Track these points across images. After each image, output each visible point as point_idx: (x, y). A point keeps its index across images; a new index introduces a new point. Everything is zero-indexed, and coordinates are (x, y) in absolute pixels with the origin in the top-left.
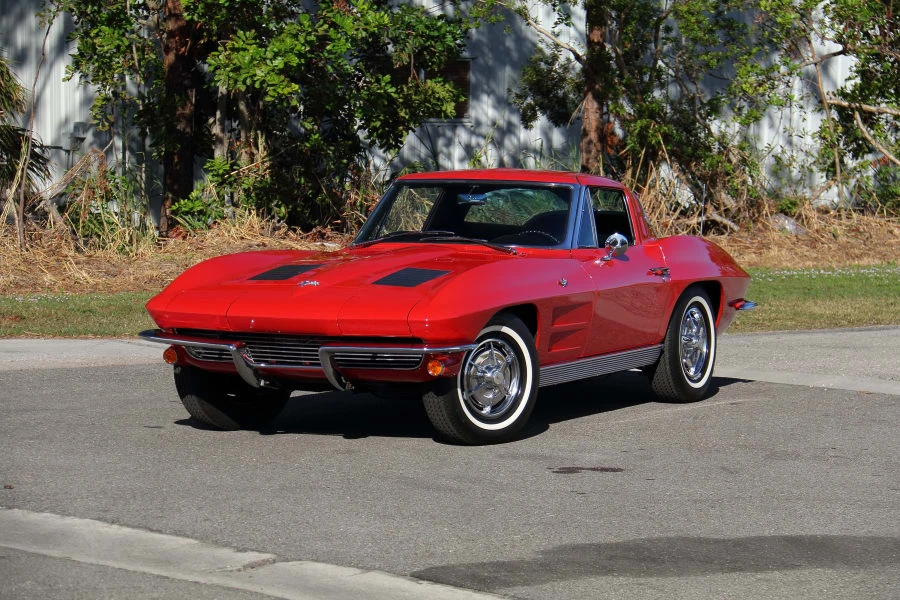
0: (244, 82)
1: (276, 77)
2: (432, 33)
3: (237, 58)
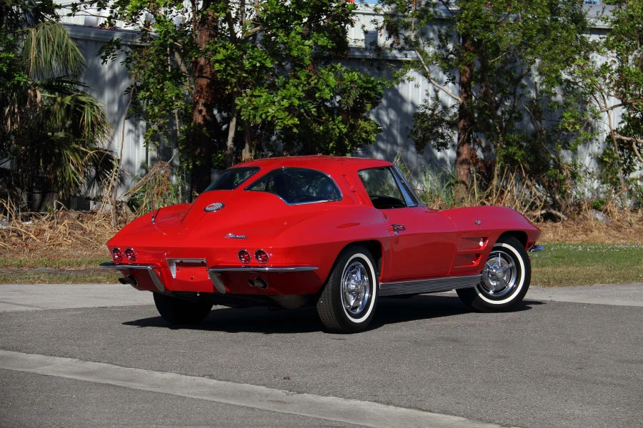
0: (261, 117)
1: (282, 113)
2: (368, 86)
3: (255, 101)
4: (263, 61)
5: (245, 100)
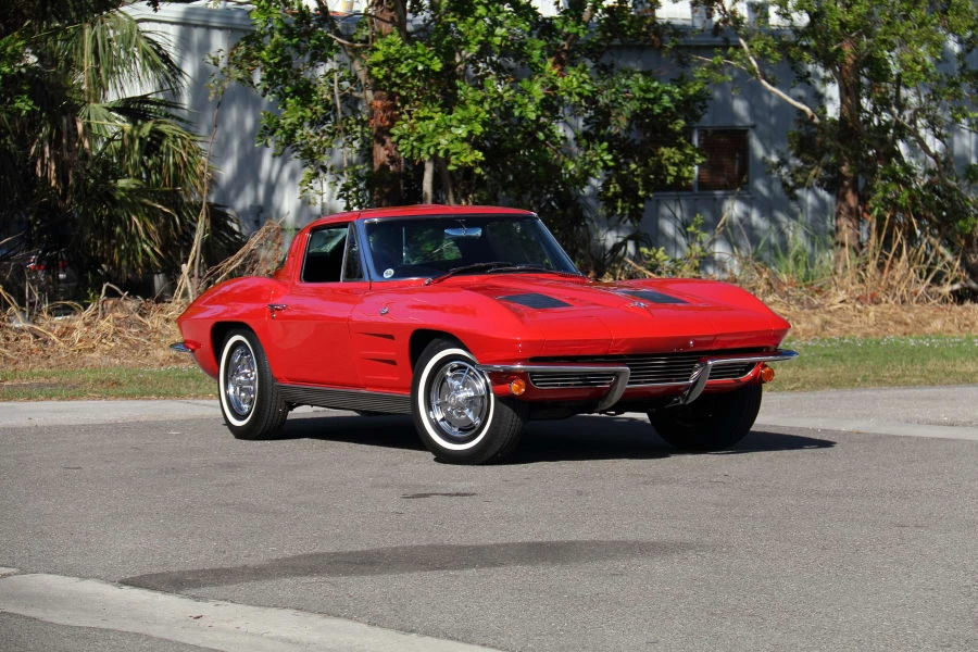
0: (428, 151)
1: (459, 145)
2: (647, 96)
3: (421, 127)
4: (427, 62)
5: (405, 126)
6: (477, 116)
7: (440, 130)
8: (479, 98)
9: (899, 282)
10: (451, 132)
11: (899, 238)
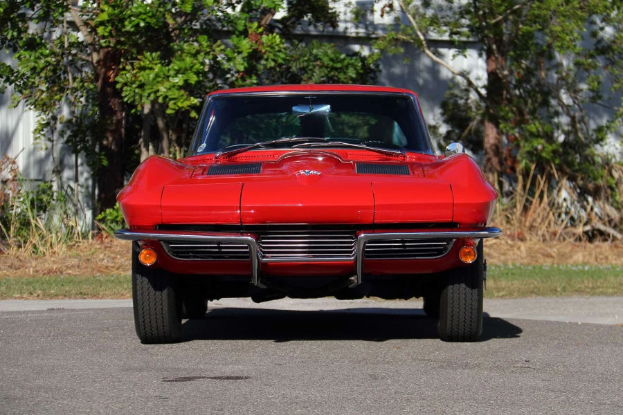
0: (149, 97)
1: (176, 92)
3: (143, 76)
4: (148, 20)
5: (128, 75)
6: (192, 67)
7: (160, 79)
8: (194, 51)
9: (540, 224)
10: (169, 81)
11: (541, 187)
